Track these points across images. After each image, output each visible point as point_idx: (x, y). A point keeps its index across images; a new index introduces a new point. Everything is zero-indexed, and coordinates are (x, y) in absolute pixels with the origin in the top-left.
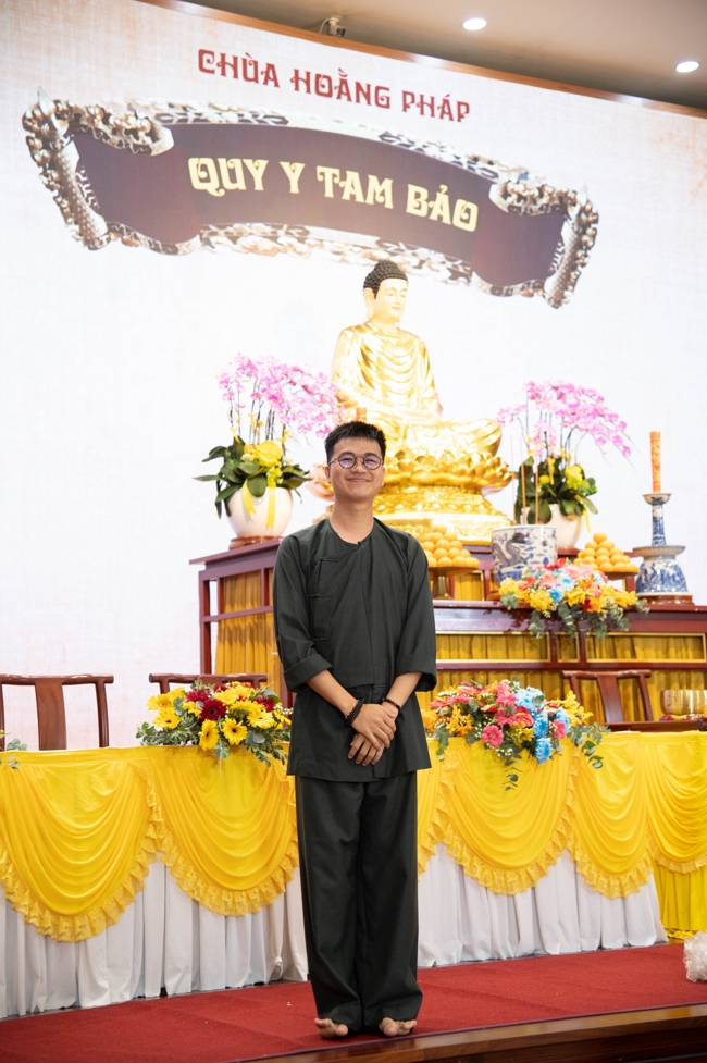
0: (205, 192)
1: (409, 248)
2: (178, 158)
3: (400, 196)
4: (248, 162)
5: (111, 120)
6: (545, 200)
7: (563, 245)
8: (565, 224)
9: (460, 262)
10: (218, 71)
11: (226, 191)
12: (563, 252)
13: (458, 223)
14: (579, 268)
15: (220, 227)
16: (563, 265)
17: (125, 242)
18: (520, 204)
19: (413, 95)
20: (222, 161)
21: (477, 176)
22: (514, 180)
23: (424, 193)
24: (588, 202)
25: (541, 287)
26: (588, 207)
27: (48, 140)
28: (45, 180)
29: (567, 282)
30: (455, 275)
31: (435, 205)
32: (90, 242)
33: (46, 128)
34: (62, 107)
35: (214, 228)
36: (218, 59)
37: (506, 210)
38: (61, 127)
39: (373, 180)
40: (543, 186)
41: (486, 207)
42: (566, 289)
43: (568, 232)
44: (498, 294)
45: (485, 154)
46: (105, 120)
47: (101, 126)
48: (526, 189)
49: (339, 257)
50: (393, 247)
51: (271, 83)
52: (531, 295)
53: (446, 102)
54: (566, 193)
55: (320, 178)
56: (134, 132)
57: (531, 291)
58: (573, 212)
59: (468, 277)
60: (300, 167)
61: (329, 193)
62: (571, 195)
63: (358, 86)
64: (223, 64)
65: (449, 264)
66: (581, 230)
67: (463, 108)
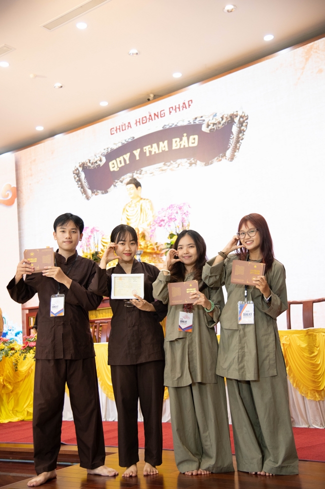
0: (114, 171)
1: (174, 162)
2: (107, 164)
3: (170, 145)
4: (125, 156)
5: (91, 162)
6: (224, 121)
7: (233, 135)
8: (234, 126)
9: (192, 159)
10: (116, 132)
11: (120, 168)
12: (233, 138)
13: (191, 145)
14: (241, 141)
15: (118, 180)
16: (234, 143)
17: (96, 195)
18: (214, 127)
19: (172, 108)
20: (118, 159)
21: (197, 124)
22: (211, 118)
23: (178, 139)
24: (243, 112)
25: (225, 155)
26: (243, 115)
27: (78, 175)
28: (78, 186)
29: (236, 149)
30: (191, 164)
31: (182, 143)
32: (88, 198)
33: (77, 171)
34: (81, 164)
35: (116, 181)
36: (115, 129)
37: (209, 132)
38: (80, 169)
39: (161, 143)
40: (223, 116)
41: (202, 135)
42: (235, 152)
43: (235, 129)
44: (208, 165)
45: (198, 115)
46: (90, 162)
47: (89, 164)
48: (216, 120)
49: (152, 174)
50: (168, 164)
51: (129, 128)
52: (221, 160)
53: (184, 103)
54: (233, 114)
55: (145, 151)
56: (96, 162)
57: (220, 158)
58: (236, 120)
59: (195, 163)
60: (139, 150)
61: (148, 154)
62: (235, 113)
63: (155, 114)
64: (116, 130)
65: (189, 161)
66: (240, 125)
67: (190, 102)
